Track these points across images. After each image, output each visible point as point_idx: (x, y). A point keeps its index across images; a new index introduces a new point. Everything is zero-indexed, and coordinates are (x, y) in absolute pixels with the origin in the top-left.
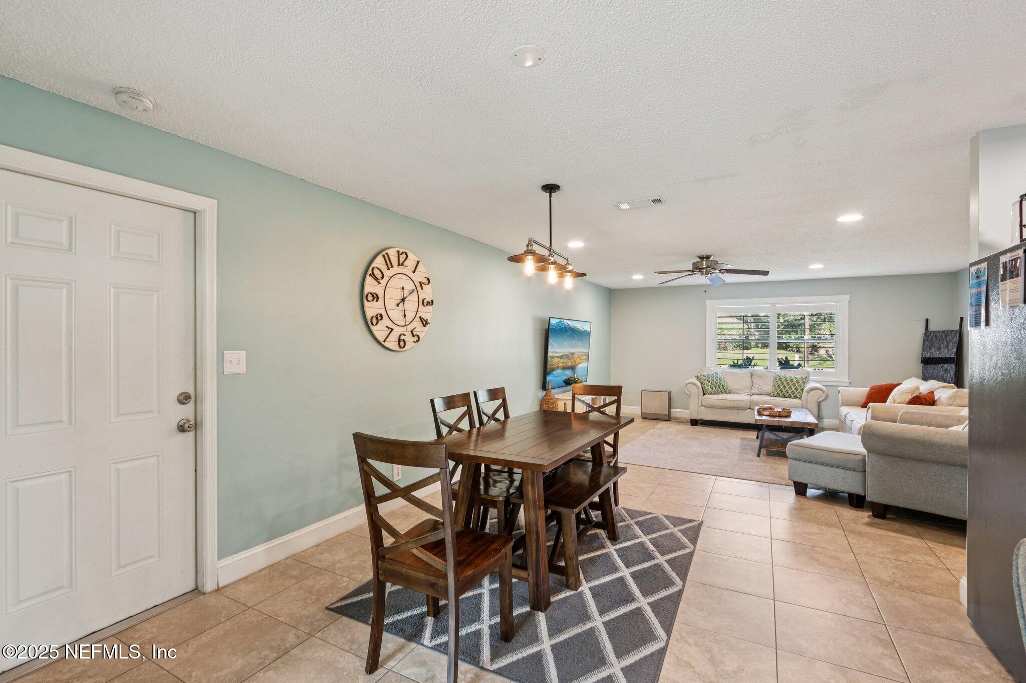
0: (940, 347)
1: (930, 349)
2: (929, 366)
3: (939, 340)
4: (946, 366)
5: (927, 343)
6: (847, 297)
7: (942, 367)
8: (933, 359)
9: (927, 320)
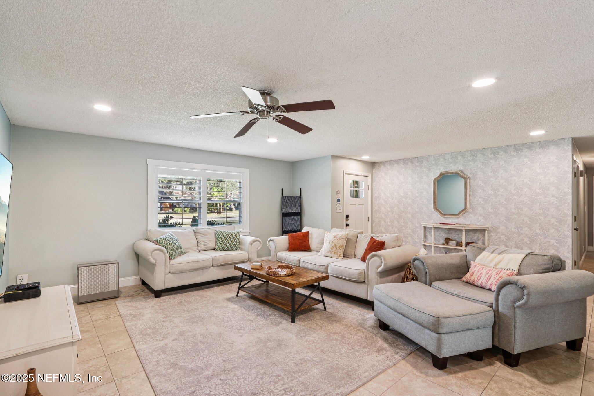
0: (291, 206)
1: (286, 207)
2: (286, 218)
3: (291, 202)
4: (295, 217)
5: (284, 203)
6: (248, 170)
7: (293, 218)
8: (289, 213)
9: (282, 189)
